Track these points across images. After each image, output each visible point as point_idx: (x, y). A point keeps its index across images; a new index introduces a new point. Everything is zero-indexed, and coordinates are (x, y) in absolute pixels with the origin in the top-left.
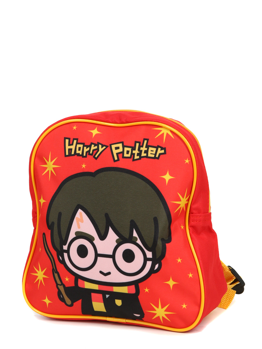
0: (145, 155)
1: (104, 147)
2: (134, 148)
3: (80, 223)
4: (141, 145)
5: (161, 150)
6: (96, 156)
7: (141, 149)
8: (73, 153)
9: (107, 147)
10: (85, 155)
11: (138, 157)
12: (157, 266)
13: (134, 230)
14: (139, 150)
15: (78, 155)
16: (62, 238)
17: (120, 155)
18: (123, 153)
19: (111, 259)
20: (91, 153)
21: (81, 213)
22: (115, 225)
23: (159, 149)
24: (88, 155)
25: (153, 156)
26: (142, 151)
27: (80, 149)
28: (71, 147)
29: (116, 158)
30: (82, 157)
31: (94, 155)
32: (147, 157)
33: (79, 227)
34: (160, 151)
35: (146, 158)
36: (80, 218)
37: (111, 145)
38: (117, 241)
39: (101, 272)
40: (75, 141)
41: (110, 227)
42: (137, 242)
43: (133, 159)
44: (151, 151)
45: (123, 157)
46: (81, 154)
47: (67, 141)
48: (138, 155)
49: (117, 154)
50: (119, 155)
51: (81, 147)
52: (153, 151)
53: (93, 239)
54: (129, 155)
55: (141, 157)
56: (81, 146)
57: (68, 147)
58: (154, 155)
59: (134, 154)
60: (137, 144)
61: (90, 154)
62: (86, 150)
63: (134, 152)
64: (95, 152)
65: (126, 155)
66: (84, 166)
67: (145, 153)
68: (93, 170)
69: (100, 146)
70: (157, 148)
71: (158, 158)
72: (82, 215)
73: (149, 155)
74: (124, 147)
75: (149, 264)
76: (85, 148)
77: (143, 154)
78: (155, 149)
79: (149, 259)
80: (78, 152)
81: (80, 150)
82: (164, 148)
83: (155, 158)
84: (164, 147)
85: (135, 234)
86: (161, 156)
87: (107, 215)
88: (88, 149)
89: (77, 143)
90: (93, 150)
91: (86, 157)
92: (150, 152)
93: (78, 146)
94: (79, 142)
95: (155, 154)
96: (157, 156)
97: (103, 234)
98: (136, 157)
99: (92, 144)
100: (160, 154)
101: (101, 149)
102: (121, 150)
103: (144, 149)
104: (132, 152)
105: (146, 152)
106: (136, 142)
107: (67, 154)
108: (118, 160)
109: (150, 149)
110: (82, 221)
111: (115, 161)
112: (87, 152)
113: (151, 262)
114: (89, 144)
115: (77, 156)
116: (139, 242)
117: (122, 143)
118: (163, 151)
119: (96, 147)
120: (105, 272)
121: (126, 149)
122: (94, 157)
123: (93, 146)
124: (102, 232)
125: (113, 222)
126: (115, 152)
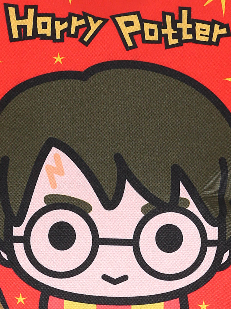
0: (190, 37)
1: (100, 22)
2: (162, 25)
3: (56, 176)
4: (177, 18)
5: (220, 29)
6: (86, 39)
7: (179, 25)
8: (29, 33)
9: (105, 21)
10: (58, 37)
11: (176, 41)
12: (226, 256)
13: (181, 184)
14: (174, 27)
15: (44, 37)
16: (12, 212)
17: (138, 38)
18: (142, 32)
19: (130, 248)
20: (73, 32)
21: (56, 156)
22: (139, 177)
23: (217, 27)
24: (67, 36)
25: (206, 39)
26: (181, 29)
27: (44, 25)
28: (22, 22)
29: (130, 44)
30: (52, 41)
31: (79, 36)
32: (194, 40)
33: (54, 185)
34: (218, 31)
35: (193, 43)
36: (55, 166)
37: (113, 18)
38: (143, 209)
39: (105, 277)
40: (31, 12)
41: (127, 182)
42: (188, 209)
43: (165, 45)
44: (201, 29)
45: (144, 41)
46: (49, 34)
47: (12, 11)
48: (174, 36)
49: (132, 35)
50: (135, 37)
51: (47, 23)
52: (205, 30)
53: (89, 208)
54: (155, 37)
55: (182, 42)
56: (48, 20)
57: (15, 23)
58: (208, 38)
59: (166, 35)
60: (168, 18)
61: (70, 35)
62: (59, 27)
63: (164, 31)
64: (81, 31)
65: (148, 37)
66: (59, 59)
67: (188, 33)
68: (81, 68)
69: (91, 19)
70: (212, 24)
71: (217, 44)
72: (60, 160)
73: (199, 38)
74: (142, 21)
75: (211, 251)
76: (57, 23)
77: (186, 36)
78: (207, 27)
79: (212, 243)
80: (40, 31)
81: (46, 28)
82: (226, 25)
83: (210, 42)
84: (225, 23)
85: (184, 193)
86: (222, 39)
87: (118, 158)
88: (65, 25)
89: (36, 15)
90: (78, 28)
91: (62, 40)
92: (198, 32)
93: (40, 20)
94: (39, 11)
95: (211, 36)
96: (214, 40)
97: (112, 197)
98: (172, 41)
99: (71, 15)
100: (219, 36)
101: (94, 26)
102: (137, 27)
103: (184, 25)
104: (160, 32)
105: (192, 31)
106: (164, 14)
107: (15, 35)
108: (135, 46)
109: (199, 26)
110: (61, 173)
111: (128, 48)
112: (62, 32)
113: (215, 248)
114: (66, 15)
115: (40, 39)
116: (193, 208)
117: (138, 14)
118: (224, 31)
119: (82, 22)
120: (115, 276)
121: (147, 26)
122: (82, 40)
123: (74, 19)
124: (110, 193)
125: (134, 171)
126: (126, 31)
